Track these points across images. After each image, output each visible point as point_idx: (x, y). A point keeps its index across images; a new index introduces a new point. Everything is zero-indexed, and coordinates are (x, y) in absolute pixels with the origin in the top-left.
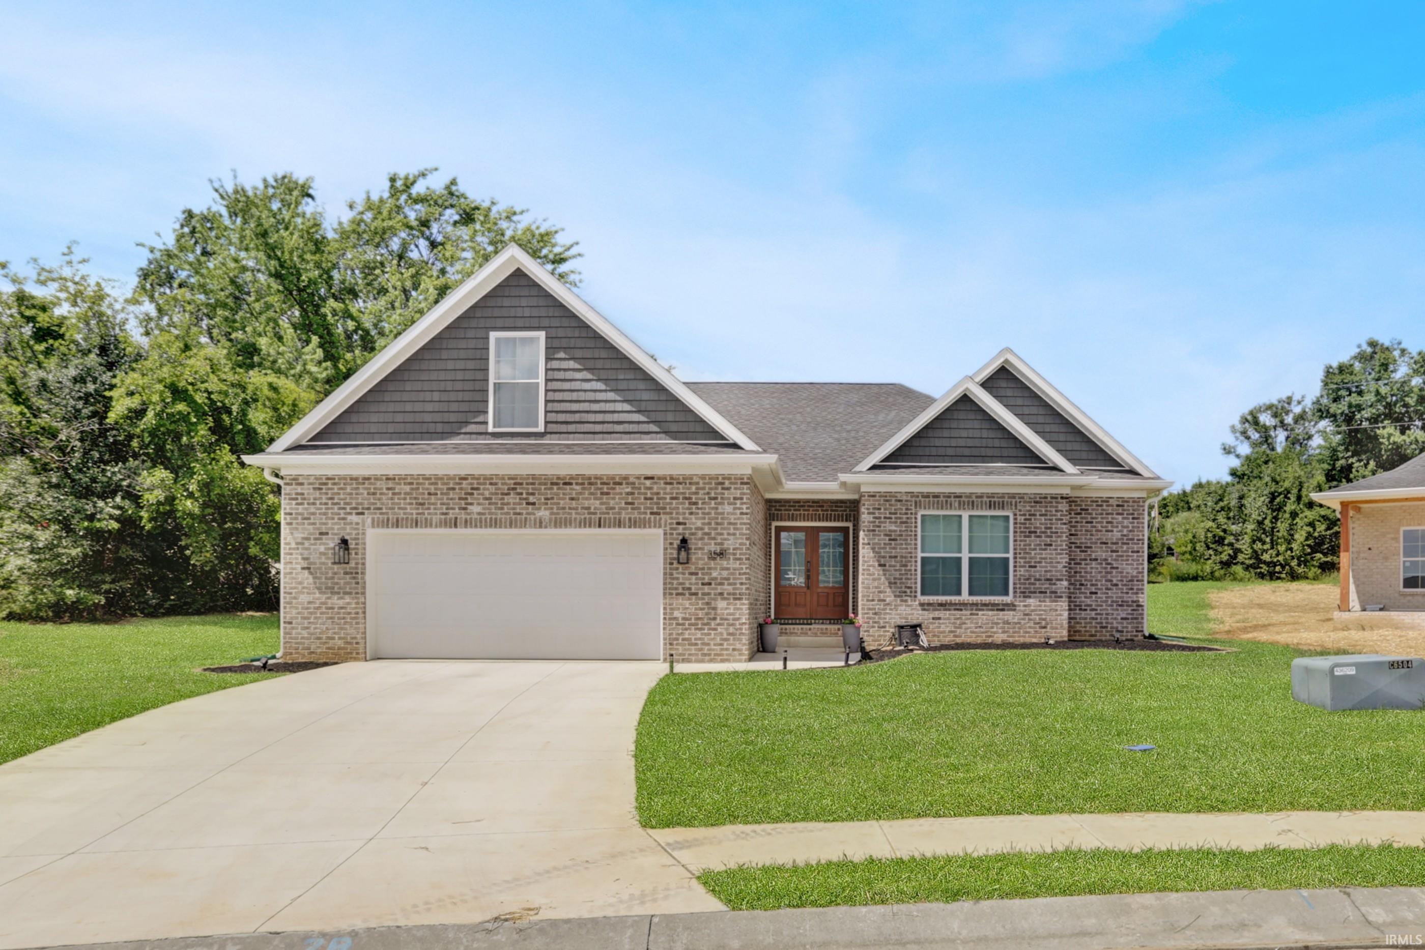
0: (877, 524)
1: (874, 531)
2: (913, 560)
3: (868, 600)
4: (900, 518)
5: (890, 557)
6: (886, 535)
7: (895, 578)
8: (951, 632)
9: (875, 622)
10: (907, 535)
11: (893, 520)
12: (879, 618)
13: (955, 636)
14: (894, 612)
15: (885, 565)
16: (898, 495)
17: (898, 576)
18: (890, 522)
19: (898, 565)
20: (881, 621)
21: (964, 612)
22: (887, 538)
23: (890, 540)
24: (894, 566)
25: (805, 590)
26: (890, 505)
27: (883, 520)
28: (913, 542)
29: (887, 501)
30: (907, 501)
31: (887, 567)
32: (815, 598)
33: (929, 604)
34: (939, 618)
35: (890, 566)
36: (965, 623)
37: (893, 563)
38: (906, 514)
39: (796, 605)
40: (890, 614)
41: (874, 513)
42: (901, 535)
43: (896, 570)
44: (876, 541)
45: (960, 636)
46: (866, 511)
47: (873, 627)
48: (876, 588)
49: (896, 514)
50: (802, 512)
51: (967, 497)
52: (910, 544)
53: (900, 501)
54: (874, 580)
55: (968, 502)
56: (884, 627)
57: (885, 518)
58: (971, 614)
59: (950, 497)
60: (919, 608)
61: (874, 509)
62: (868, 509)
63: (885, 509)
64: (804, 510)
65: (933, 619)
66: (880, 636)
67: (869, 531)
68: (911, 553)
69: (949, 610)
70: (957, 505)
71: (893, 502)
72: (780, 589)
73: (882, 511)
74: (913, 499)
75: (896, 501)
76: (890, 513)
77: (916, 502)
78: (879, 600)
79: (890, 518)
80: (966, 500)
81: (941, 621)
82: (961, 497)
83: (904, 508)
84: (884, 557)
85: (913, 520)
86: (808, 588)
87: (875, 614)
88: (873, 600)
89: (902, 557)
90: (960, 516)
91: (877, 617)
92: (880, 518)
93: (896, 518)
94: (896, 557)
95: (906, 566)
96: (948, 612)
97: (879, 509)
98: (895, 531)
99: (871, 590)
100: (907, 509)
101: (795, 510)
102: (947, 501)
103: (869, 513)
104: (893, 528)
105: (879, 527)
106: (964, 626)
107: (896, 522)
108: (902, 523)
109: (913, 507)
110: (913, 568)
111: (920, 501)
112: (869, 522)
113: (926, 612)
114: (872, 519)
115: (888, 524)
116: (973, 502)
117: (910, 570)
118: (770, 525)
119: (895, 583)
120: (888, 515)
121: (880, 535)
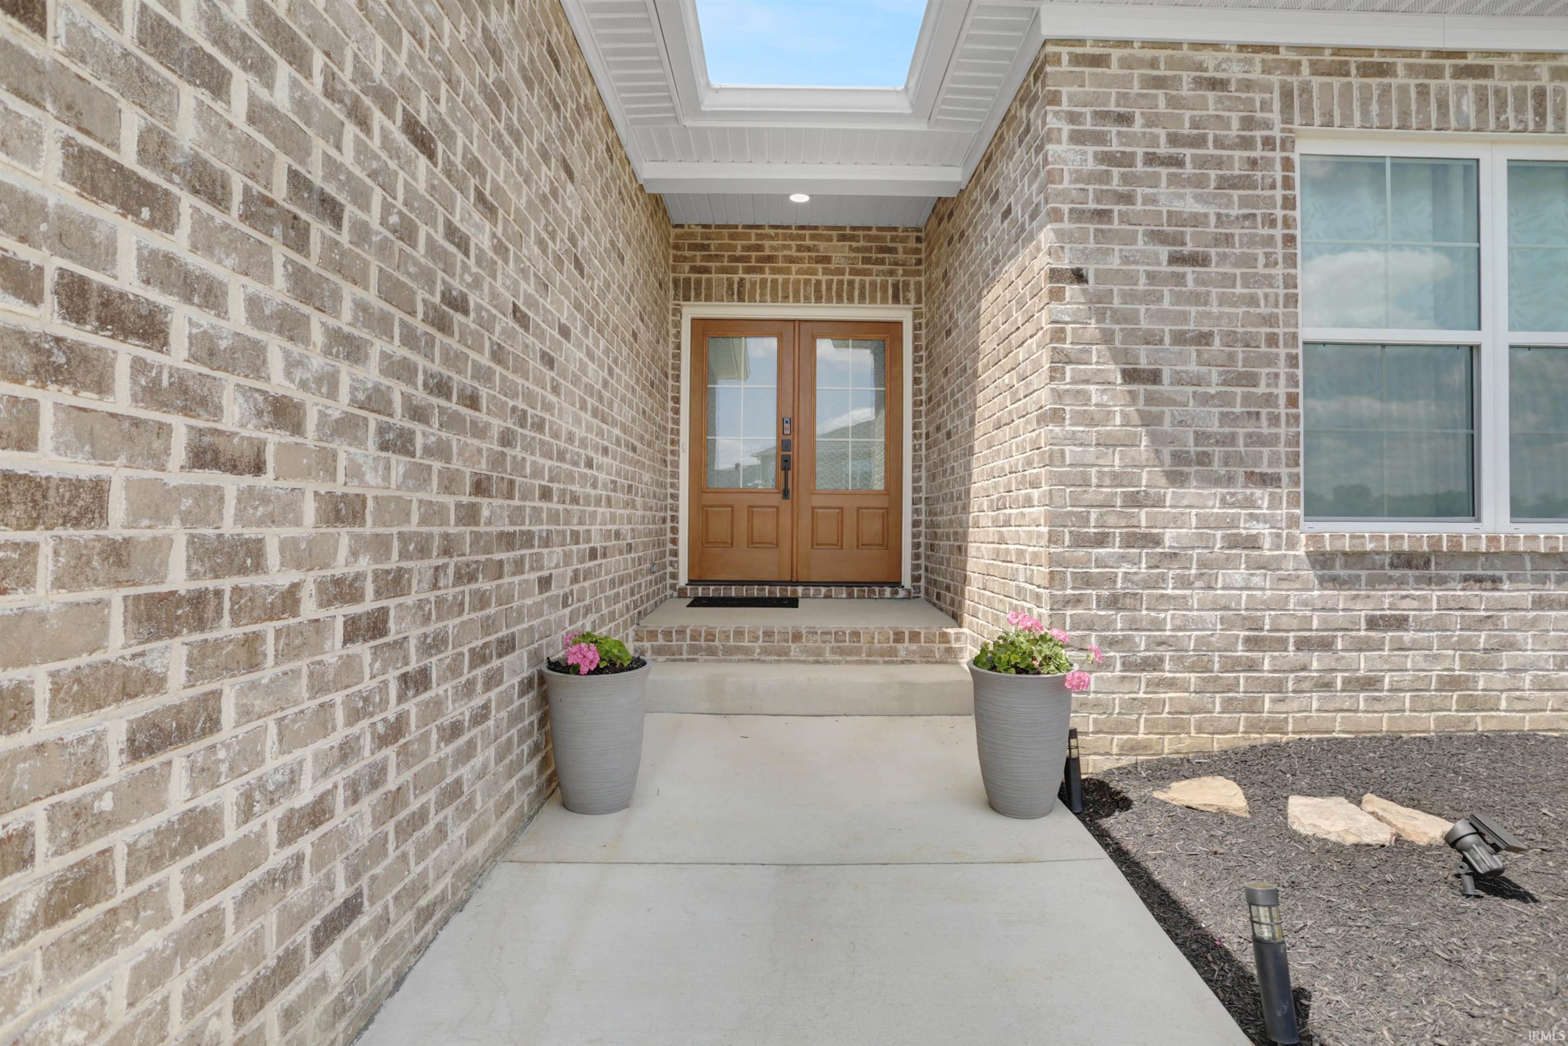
0: (1115, 184)
1: (1102, 215)
2: (1282, 351)
3: (1079, 541)
4: (1219, 163)
5: (1180, 338)
6: (1157, 237)
7: (1200, 437)
8: (1449, 683)
9: (1113, 643)
10: (1252, 241)
11: (1189, 170)
12: (1133, 625)
13: (1470, 704)
14: (1196, 595)
15: (1154, 377)
16: (1208, 57)
17: (1215, 427)
18: (1173, 180)
19: (1214, 374)
20: (1141, 639)
21: (1508, 592)
22: (1164, 252)
23: (1175, 259)
24: (1198, 381)
25: (777, 499)
26: (1173, 102)
27: (1140, 167)
28: (1279, 271)
29: (1159, 82)
30: (1247, 85)
31: (1165, 387)
32: (805, 522)
33: (1356, 558)
34: (1400, 623)
35: (1178, 380)
36: (1512, 645)
37: (1193, 367)
38: (1246, 143)
39: (752, 542)
40: (1181, 603)
41: (1099, 138)
42: (1228, 240)
43: (1205, 399)
44: (1115, 263)
45: (1489, 706)
46: (1066, 128)
47: (1105, 665)
48: (1117, 479)
49: (1199, 141)
50: (768, 276)
51: (1512, 72)
52: (1269, 281)
53: (1216, 84)
54: (1107, 443)
55: (1520, 93)
56: (1154, 664)
57: (1151, 159)
58: (1539, 603)
59: (1435, 72)
60: (1309, 574)
61: (1101, 116)
62: (1073, 118)
63: (1150, 122)
64: (774, 271)
65: (1373, 623)
66: (1133, 705)
67: (1078, 215)
68: (1270, 320)
69: (1442, 581)
70: (1469, 106)
71: (1186, 90)
72: (709, 498)
73: (1138, 126)
74: (1276, 79)
75: (1199, 83)
76: (1173, 140)
77: (1287, 95)
78: (1131, 540)
79: (1178, 162)
80: (1509, 86)
81: (1407, 636)
82: (1485, 72)
83: (1235, 118)
84: (1151, 339)
85: (1278, 174)
86: (786, 494)
87: (1113, 602)
88: (1101, 540)
89: (1231, 338)
90: (1472, 167)
91: (1119, 618)
92: (1126, 160)
93: (1201, 163)
94: (1204, 339)
95: (1251, 380)
96: (1435, 594)
97: (1124, 119)
98: (1197, 220)
99: (1091, 494)
100: (1248, 123)
101: (748, 270)
102: (1423, 91)
103: (1077, 138)
104: (1189, 205)
105: (1128, 199)
106: (1506, 658)
107: (1200, 182)
108: (1226, 183)
109: (1275, 116)
110: (1282, 390)
111: (1305, 89)
112: (1079, 177)
113: (1341, 597)
114: (1091, 165)
115: (1163, 189)
116: (1540, 94)
117: (1269, 400)
118: (677, 311)
119: (1203, 459)
120: (1163, 149)
121: (1130, 239)
